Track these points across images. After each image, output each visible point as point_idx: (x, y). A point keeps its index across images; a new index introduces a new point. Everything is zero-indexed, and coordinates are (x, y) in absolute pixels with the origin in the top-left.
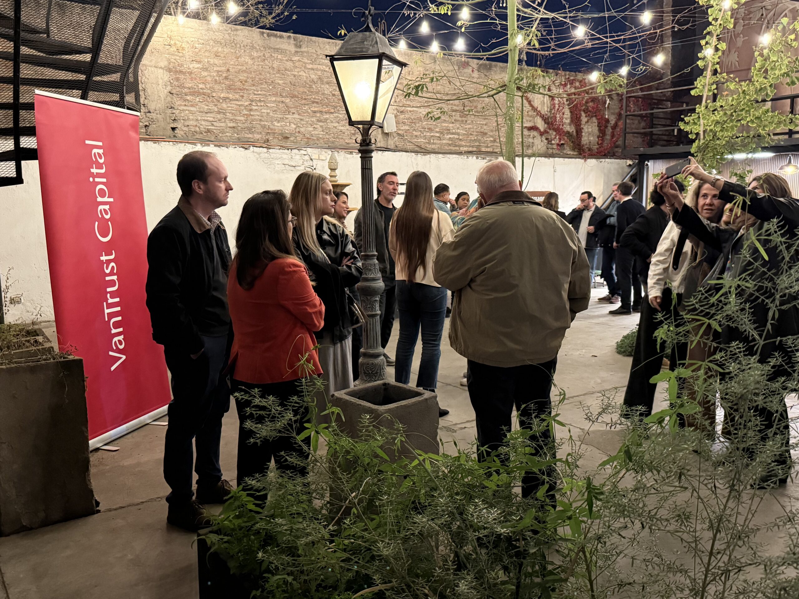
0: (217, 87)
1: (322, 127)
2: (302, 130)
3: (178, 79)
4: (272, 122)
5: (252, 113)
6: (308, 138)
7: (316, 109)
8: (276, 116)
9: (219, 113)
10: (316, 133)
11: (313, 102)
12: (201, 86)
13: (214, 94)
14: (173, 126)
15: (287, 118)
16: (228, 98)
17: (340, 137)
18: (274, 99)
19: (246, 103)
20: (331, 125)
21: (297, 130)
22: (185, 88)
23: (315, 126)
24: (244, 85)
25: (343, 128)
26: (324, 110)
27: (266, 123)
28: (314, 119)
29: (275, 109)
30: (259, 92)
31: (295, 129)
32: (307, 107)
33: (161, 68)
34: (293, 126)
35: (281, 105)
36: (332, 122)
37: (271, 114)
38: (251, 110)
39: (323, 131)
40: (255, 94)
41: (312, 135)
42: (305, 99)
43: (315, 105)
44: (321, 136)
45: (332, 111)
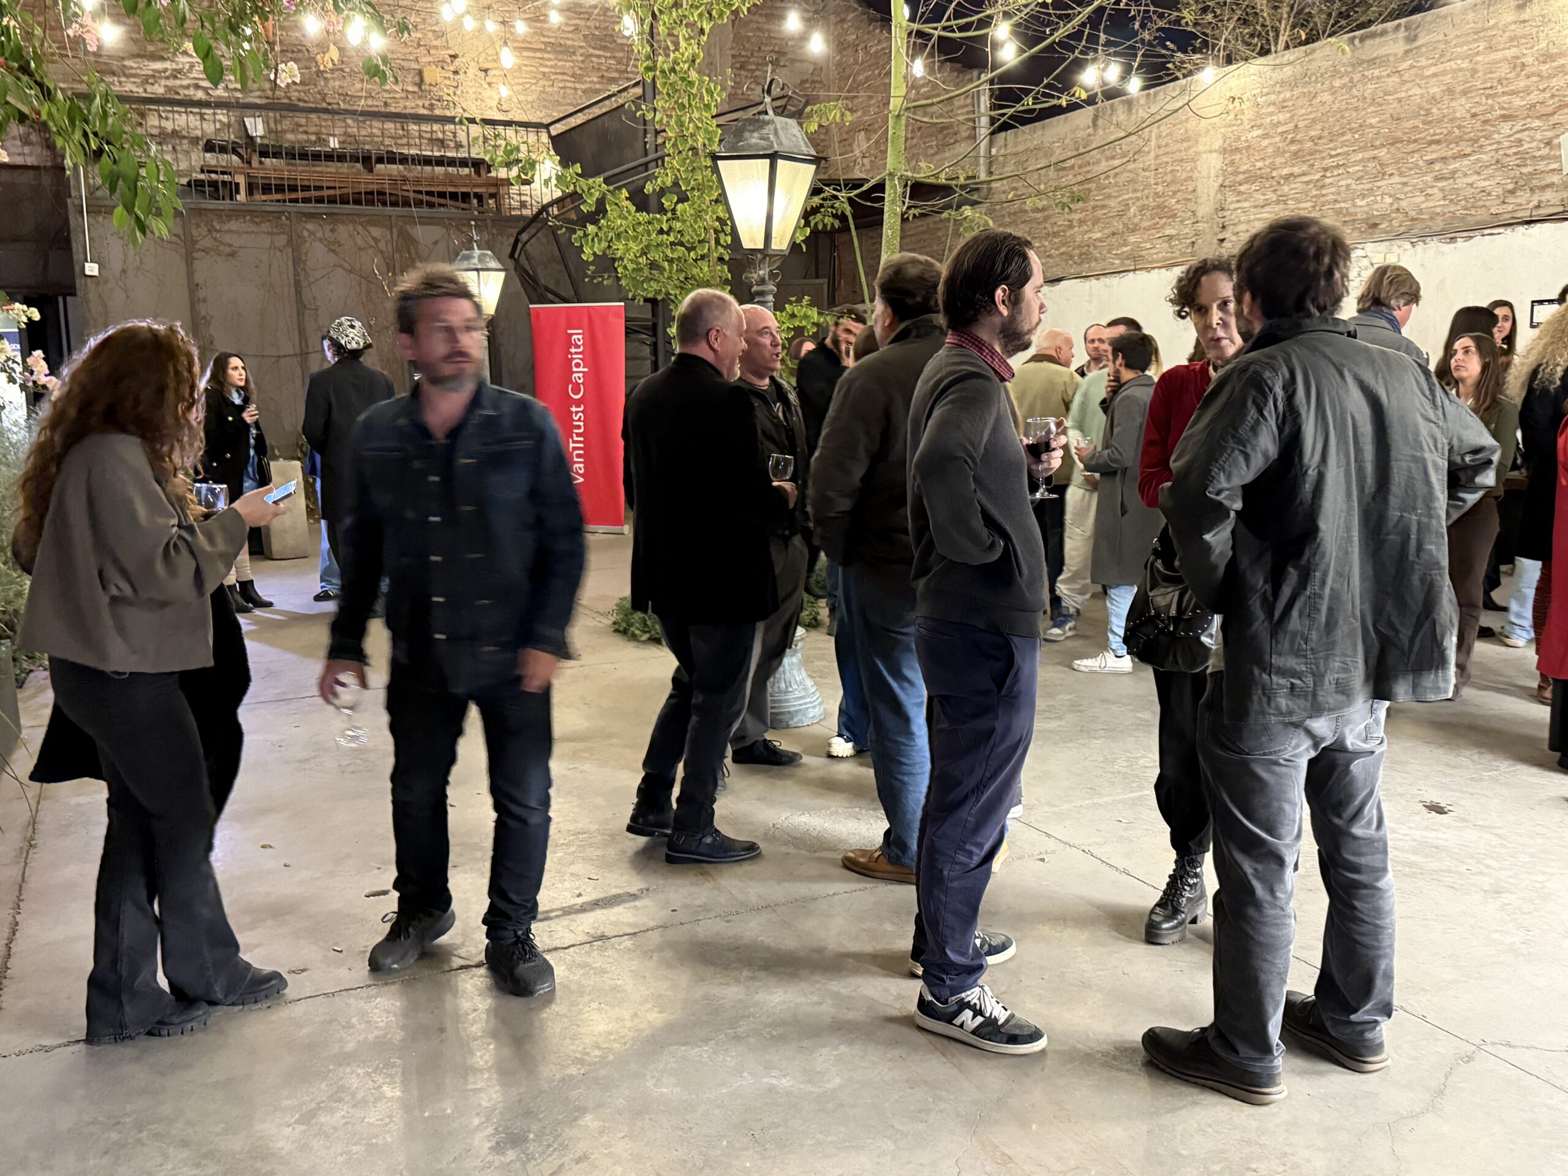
0: (1279, 160)
1: (1442, 190)
2: (1403, 204)
3: (1232, 162)
4: (1353, 200)
5: (1324, 192)
6: (1413, 219)
7: (1434, 156)
8: (1362, 186)
9: (1278, 202)
10: (1431, 204)
11: (1431, 143)
12: (1259, 164)
13: (1274, 174)
14: (1221, 237)
15: (1379, 188)
16: (1292, 175)
17: (1480, 203)
18: (1360, 156)
19: (1317, 176)
20: (1461, 182)
21: (1395, 206)
22: (1240, 173)
23: (1429, 191)
24: (1316, 144)
25: (1487, 183)
26: (1450, 153)
27: (1343, 205)
28: (1428, 178)
29: (1361, 174)
30: (1339, 151)
31: (1391, 204)
32: (1416, 156)
33: (1215, 151)
34: (1388, 200)
35: (1371, 165)
36: (1465, 175)
37: (1354, 186)
38: (1322, 187)
39: (1444, 198)
40: (1331, 157)
41: (1421, 211)
42: (1415, 141)
43: (1434, 147)
44: (1438, 210)
45: (1468, 150)
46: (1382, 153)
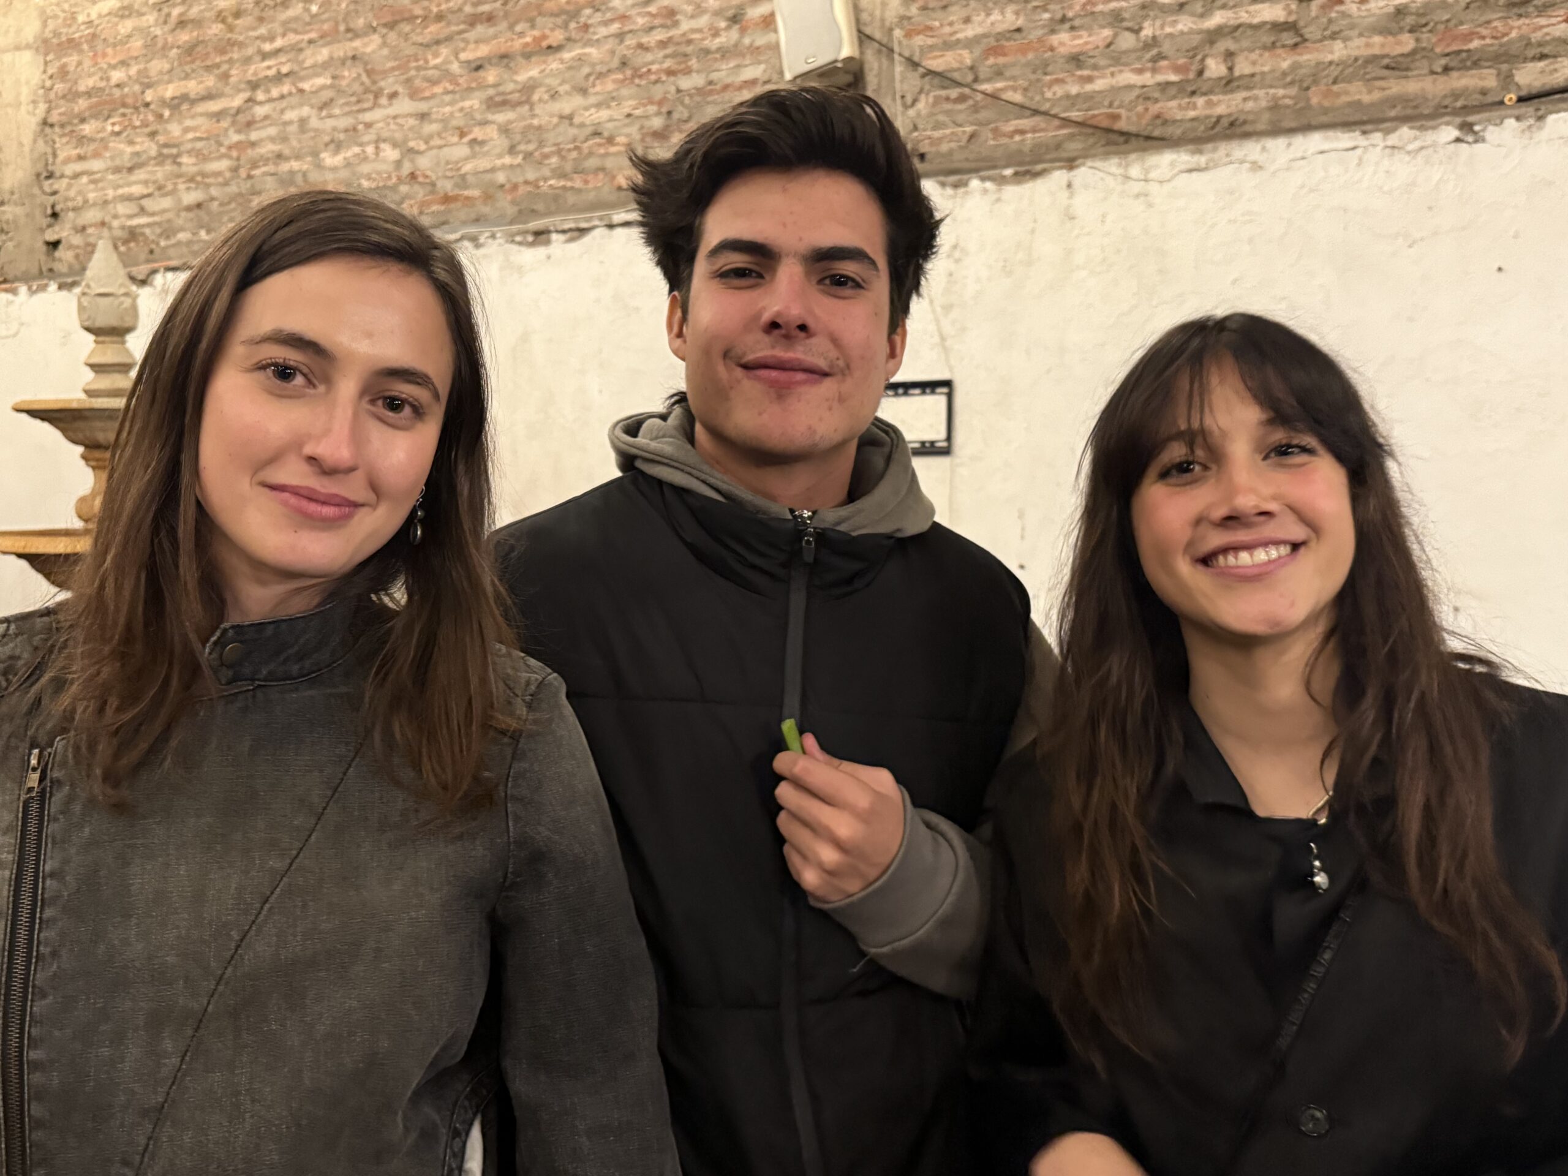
0: (158, 66)
1: (505, 130)
2: (424, 163)
3: (63, 73)
4: (315, 154)
5: (254, 136)
6: (447, 199)
7: (483, 51)
8: (330, 123)
9: (161, 159)
10: (483, 164)
11: (473, 21)
12: (117, 76)
13: (149, 96)
14: (51, 236)
15: (368, 125)
16: (184, 98)
17: (592, 163)
18: (324, 54)
19: (237, 101)
20: (545, 113)
21: (407, 168)
22: (77, 95)
23: (477, 133)
24: (231, 29)
25: (604, 114)
26: (518, 44)
27: (295, 165)
28: (473, 102)
29: (326, 95)
30: (279, 43)
31: (398, 164)
32: (444, 51)
34: (391, 153)
35: (348, 73)
36: (554, 95)
37: (314, 123)
38: (249, 124)
39: (512, 150)
40: (265, 56)
41: (462, 181)
42: (440, 17)
43: (480, 30)
44: (501, 177)
45: (557, 37)
46: (370, 45)
